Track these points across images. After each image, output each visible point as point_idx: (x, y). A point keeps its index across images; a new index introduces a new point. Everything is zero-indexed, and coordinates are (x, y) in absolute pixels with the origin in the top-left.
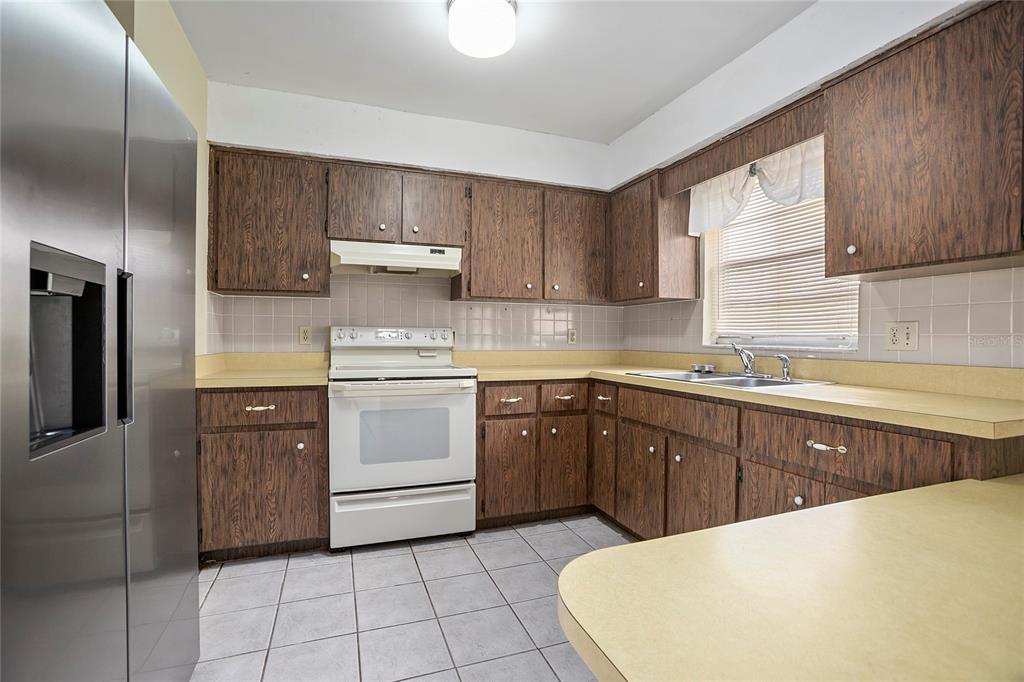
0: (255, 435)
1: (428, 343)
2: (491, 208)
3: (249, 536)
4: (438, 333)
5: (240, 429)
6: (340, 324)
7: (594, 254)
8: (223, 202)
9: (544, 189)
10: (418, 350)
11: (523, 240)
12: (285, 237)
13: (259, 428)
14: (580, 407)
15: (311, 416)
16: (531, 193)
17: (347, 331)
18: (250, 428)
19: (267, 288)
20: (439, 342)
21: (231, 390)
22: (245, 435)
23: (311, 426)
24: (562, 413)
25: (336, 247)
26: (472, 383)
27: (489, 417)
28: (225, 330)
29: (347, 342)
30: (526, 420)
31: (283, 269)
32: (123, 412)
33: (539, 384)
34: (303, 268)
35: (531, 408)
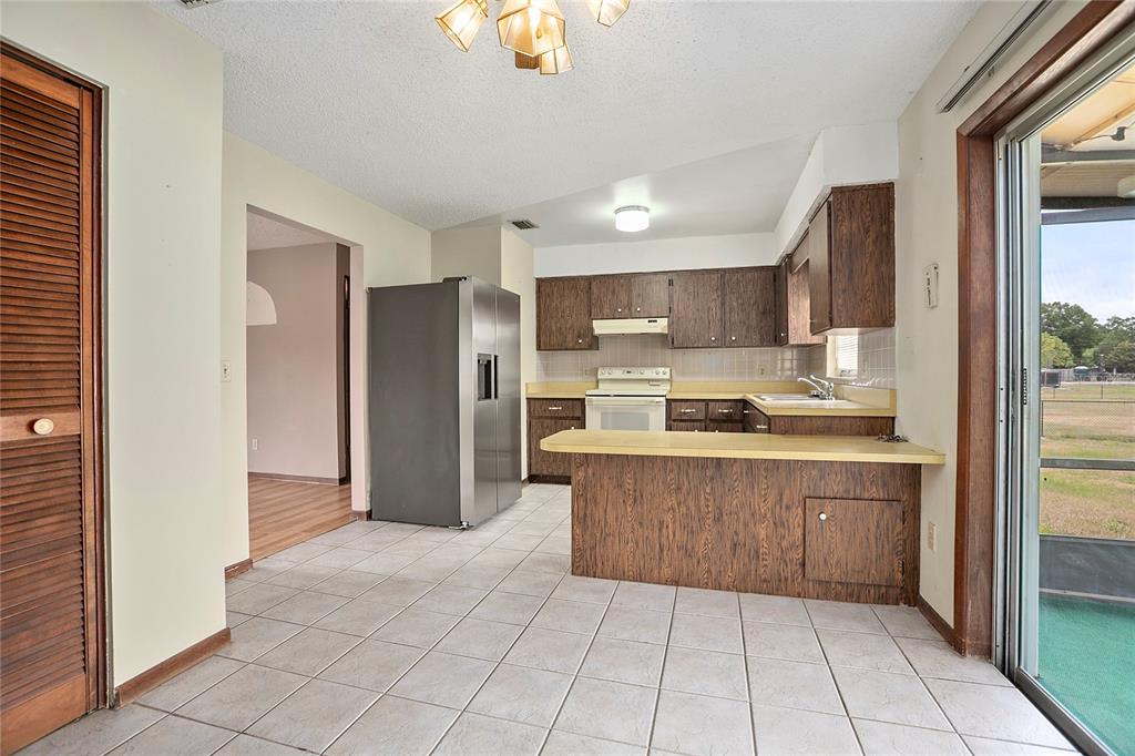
0: (553, 421)
1: (654, 376)
2: (686, 291)
3: (550, 470)
4: (661, 370)
5: (547, 418)
6: (603, 367)
7: (764, 313)
8: (542, 306)
9: (722, 273)
10: (649, 380)
11: (709, 308)
12: (570, 322)
13: (556, 418)
14: (738, 417)
15: (578, 414)
16: (714, 276)
17: (607, 370)
18: (551, 418)
19: (563, 348)
20: (661, 376)
21: (543, 399)
22: (548, 421)
23: (578, 418)
24: (724, 421)
25: (596, 323)
26: (663, 399)
27: (674, 421)
28: (547, 370)
29: (607, 376)
30: (698, 424)
31: (569, 338)
32: (496, 397)
33: (707, 402)
34: (579, 337)
35: (701, 416)
